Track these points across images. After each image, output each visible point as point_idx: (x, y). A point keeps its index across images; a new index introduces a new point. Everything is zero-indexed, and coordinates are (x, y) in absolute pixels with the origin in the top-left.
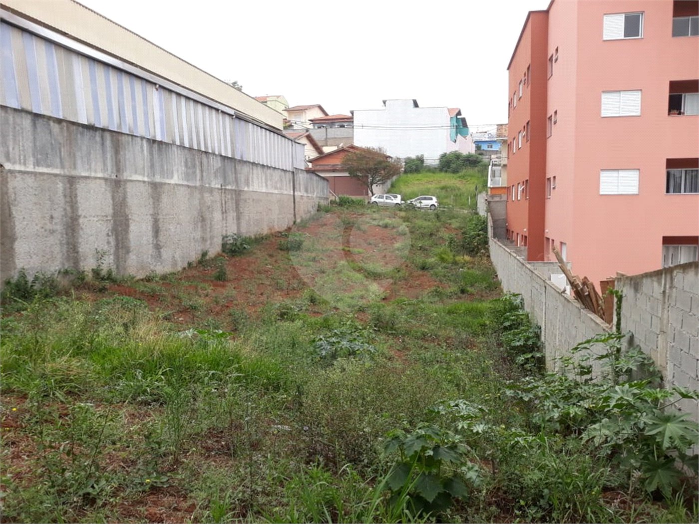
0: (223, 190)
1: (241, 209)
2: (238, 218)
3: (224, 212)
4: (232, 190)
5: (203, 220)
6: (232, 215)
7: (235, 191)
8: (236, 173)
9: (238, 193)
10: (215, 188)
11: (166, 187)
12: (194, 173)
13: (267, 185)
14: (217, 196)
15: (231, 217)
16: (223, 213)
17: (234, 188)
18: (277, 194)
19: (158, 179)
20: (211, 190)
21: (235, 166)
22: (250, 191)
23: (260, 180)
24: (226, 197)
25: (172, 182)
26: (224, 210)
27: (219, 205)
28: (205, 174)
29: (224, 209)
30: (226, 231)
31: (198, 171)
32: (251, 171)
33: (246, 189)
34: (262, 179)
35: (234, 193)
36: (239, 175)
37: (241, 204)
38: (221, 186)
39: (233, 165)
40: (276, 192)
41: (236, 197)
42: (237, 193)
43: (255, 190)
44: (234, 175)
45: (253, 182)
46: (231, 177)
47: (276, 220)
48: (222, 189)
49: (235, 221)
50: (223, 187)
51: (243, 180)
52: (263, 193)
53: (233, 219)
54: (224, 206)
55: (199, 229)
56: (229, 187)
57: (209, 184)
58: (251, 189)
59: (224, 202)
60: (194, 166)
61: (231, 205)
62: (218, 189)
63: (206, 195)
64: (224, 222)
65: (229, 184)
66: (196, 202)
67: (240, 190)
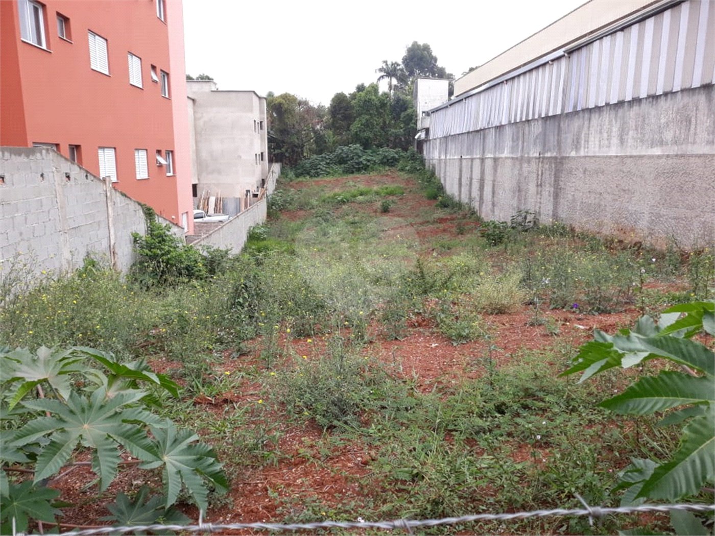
0: (541, 159)
1: (561, 183)
2: (556, 196)
3: (539, 185)
4: (551, 157)
5: (519, 191)
6: (548, 189)
7: (556, 158)
8: (559, 134)
9: (559, 162)
10: (533, 158)
11: (501, 160)
12: (518, 144)
13: (622, 141)
14: (534, 165)
15: (547, 193)
16: (537, 186)
17: (554, 154)
18: (659, 157)
19: (497, 155)
20: (529, 160)
21: (559, 126)
22: (580, 157)
23: (605, 135)
24: (543, 167)
25: (503, 156)
26: (539, 183)
27: (535, 176)
28: (525, 144)
29: (539, 180)
30: (540, 208)
31: (520, 143)
32: (586, 123)
33: (573, 154)
34: (609, 132)
35: (553, 161)
36: (563, 136)
37: (563, 176)
38: (540, 154)
39: (557, 124)
40: (657, 151)
41: (556, 167)
42: (558, 160)
43: (591, 154)
44: (556, 138)
45: (587, 141)
46: (552, 139)
47: (647, 217)
48: (539, 158)
49: (552, 199)
50: (541, 156)
51: (569, 141)
52: (610, 157)
53: (550, 196)
54: (540, 177)
55: (516, 198)
56: (548, 155)
57: (528, 153)
58: (582, 153)
59: (540, 173)
60: (518, 139)
61: (549, 178)
62: (536, 158)
63: (525, 165)
64: (539, 196)
65: (549, 150)
66: (516, 172)
67: (563, 158)
